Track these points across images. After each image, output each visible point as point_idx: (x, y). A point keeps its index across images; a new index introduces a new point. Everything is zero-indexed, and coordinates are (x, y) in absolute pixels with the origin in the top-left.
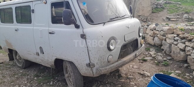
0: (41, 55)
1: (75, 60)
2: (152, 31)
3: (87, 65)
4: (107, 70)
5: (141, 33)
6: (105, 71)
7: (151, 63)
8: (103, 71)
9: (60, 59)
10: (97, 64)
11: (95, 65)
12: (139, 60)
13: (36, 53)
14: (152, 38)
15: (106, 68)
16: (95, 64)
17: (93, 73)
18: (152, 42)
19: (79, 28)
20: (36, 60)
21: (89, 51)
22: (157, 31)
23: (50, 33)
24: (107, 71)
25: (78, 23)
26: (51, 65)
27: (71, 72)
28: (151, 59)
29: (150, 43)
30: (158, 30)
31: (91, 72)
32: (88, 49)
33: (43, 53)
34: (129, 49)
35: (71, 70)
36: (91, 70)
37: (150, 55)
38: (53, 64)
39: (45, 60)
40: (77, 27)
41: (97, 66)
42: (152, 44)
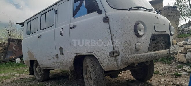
0: (60, 57)
1: (96, 51)
2: (182, 48)
3: (110, 53)
4: (136, 58)
5: (172, 31)
6: (133, 59)
7: (188, 77)
8: (130, 59)
9: (80, 54)
10: (122, 51)
11: (120, 53)
12: (171, 75)
13: (56, 55)
14: (184, 55)
15: (134, 55)
16: (120, 51)
17: (117, 64)
18: (184, 60)
19: (102, 13)
20: (55, 65)
21: (113, 35)
22: (189, 46)
23: (71, 28)
24: (136, 60)
25: (101, 8)
26: (70, 66)
27: (92, 68)
28: (186, 75)
29: (182, 61)
30: (190, 44)
31: (115, 63)
32: (111, 34)
33: (63, 54)
34: (160, 45)
35: (91, 66)
36: (114, 60)
37: (184, 71)
38: (72, 63)
39: (64, 62)
40: (100, 12)
41: (122, 54)
42: (185, 62)
